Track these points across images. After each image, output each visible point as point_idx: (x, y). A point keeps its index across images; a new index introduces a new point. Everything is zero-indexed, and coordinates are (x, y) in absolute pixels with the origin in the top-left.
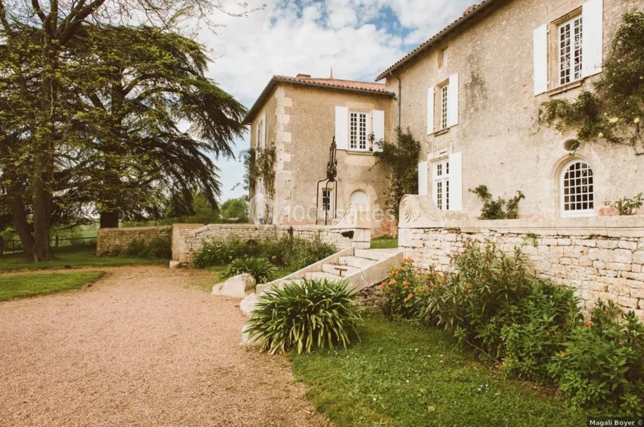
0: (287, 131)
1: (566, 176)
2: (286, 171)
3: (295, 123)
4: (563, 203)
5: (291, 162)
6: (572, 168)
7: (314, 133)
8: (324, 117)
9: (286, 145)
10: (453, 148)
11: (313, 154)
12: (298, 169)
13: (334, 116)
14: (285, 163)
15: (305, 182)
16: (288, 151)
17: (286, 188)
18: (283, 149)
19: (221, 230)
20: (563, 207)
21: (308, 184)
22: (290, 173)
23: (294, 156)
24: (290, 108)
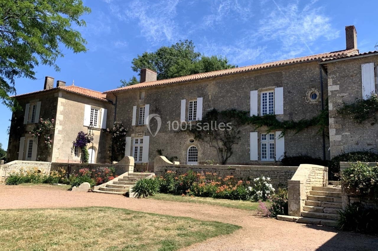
0: (61, 114)
1: (189, 150)
2: (59, 135)
3: (66, 111)
4: (188, 159)
5: (62, 130)
6: (191, 148)
7: (74, 116)
8: (79, 109)
9: (60, 121)
10: (145, 133)
11: (73, 127)
12: (65, 134)
13: (84, 109)
14: (59, 131)
15: (68, 141)
16: (61, 125)
17: (58, 143)
18: (59, 124)
19: (23, 164)
20: (188, 160)
21: (69, 142)
22: (61, 136)
23: (63, 127)
24: (64, 103)
